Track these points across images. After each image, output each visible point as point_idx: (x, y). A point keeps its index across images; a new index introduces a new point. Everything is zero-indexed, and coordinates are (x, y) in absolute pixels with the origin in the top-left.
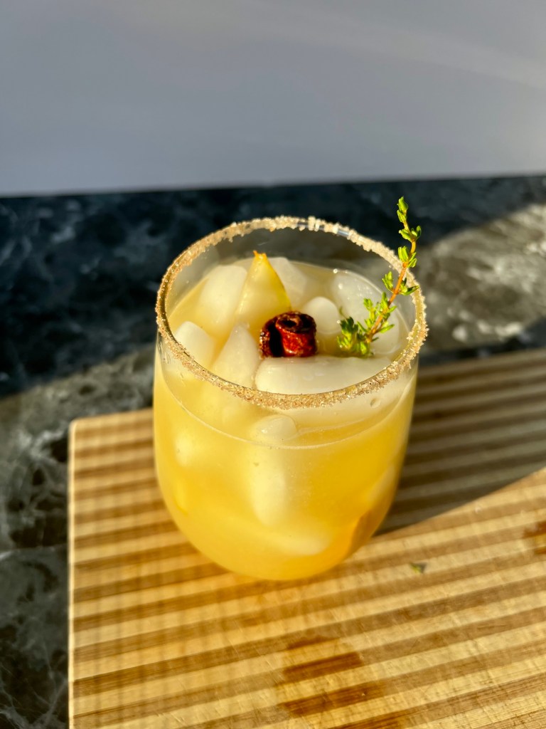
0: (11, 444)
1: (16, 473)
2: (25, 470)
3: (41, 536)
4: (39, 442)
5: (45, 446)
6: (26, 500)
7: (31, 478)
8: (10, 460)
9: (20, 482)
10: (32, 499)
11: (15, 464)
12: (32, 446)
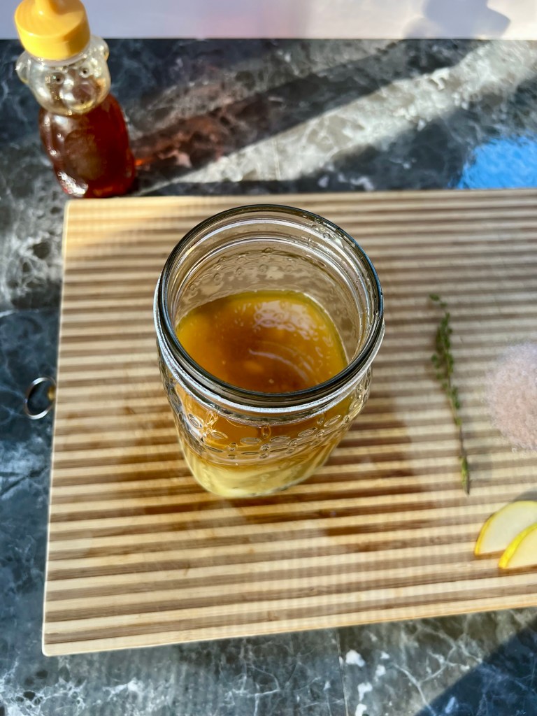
0: (6, 245)
1: (11, 265)
2: (17, 263)
3: (30, 303)
4: (25, 245)
5: (29, 248)
6: (20, 281)
7: (21, 267)
8: (8, 256)
9: (14, 271)
10: (23, 280)
11: (11, 259)
12: (20, 247)
